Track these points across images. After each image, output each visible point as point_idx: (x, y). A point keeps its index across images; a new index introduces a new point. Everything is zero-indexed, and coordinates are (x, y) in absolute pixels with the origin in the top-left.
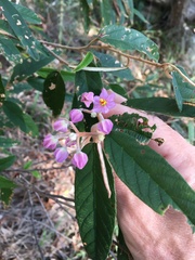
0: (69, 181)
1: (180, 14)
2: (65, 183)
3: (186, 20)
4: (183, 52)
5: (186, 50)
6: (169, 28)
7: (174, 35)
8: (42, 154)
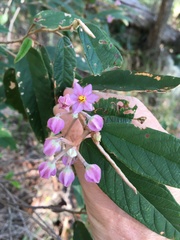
0: (51, 188)
1: (156, 37)
2: (48, 190)
3: (163, 42)
4: (159, 69)
5: (162, 68)
6: (148, 48)
7: (152, 55)
8: (27, 161)
